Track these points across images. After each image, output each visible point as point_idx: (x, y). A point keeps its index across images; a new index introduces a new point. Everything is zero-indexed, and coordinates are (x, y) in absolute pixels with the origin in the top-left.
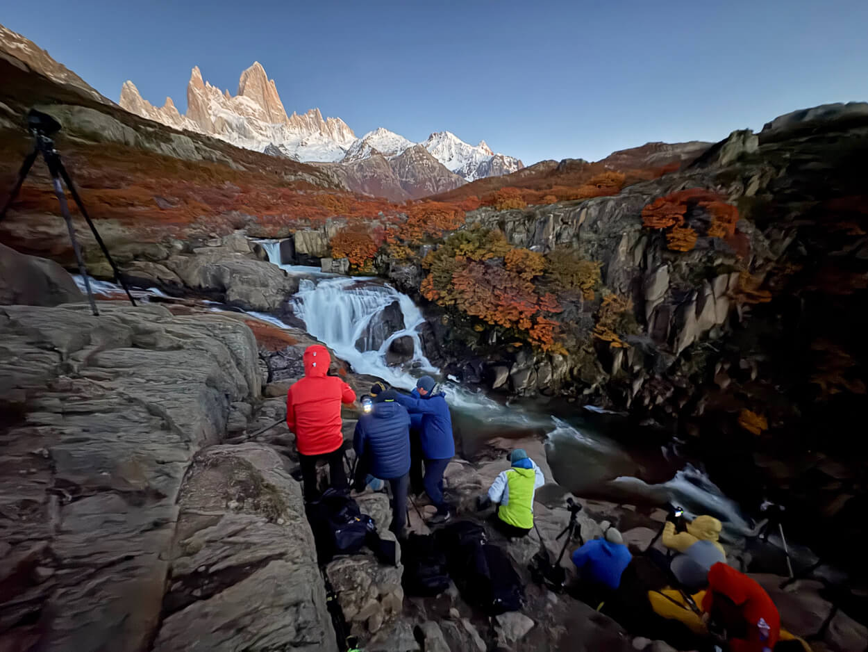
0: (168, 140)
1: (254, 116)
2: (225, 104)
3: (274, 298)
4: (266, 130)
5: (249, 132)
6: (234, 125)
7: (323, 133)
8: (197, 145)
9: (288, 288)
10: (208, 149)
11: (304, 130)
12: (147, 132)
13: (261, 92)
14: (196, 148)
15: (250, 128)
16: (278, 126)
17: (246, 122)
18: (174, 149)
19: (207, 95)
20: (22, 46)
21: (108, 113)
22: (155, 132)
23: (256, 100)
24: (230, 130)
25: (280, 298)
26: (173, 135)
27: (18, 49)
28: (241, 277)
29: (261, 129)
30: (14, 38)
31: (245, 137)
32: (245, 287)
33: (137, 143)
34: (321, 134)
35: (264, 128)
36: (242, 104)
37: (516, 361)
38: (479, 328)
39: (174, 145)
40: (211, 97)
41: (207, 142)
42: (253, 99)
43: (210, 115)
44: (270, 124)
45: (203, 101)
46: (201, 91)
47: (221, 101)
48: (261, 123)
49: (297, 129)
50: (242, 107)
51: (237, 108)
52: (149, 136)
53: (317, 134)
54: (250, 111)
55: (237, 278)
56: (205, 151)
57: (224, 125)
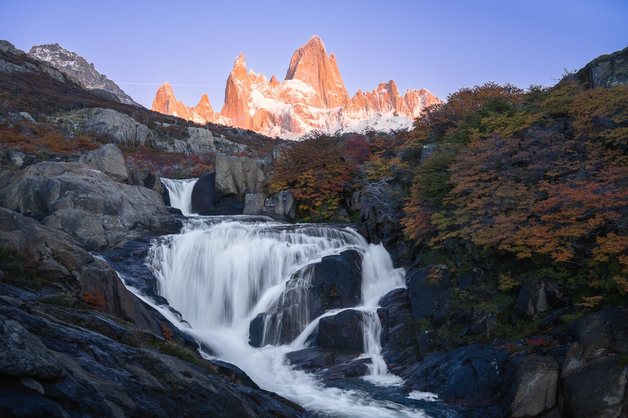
0: (185, 135)
1: (304, 101)
2: (269, 93)
3: (121, 233)
4: (318, 119)
5: (296, 123)
6: (277, 117)
7: (399, 113)
8: (218, 139)
9: (157, 224)
10: (230, 143)
11: (372, 112)
12: (162, 128)
13: (317, 71)
14: (216, 143)
15: (297, 118)
16: (335, 110)
17: (292, 112)
18: (188, 146)
19: (248, 84)
20: (72, 63)
21: (126, 112)
22: (171, 128)
23: (308, 81)
24: (271, 124)
25: (133, 235)
26: (191, 129)
27: (69, 67)
28: (76, 196)
29: (312, 117)
30: (67, 57)
31: (290, 131)
32: (79, 211)
33: (149, 143)
34: (395, 114)
35: (315, 116)
36: (289, 89)
37: (576, 338)
38: (506, 282)
39: (190, 141)
40: (253, 86)
41: (233, 134)
42: (305, 81)
43: (249, 108)
44: (324, 110)
45: (244, 92)
46: (243, 81)
47: (265, 89)
48: (313, 110)
49: (361, 111)
50: (291, 93)
51: (285, 96)
52: (162, 134)
53: (390, 114)
54: (300, 96)
55: (69, 197)
56: (227, 145)
57: (264, 118)
